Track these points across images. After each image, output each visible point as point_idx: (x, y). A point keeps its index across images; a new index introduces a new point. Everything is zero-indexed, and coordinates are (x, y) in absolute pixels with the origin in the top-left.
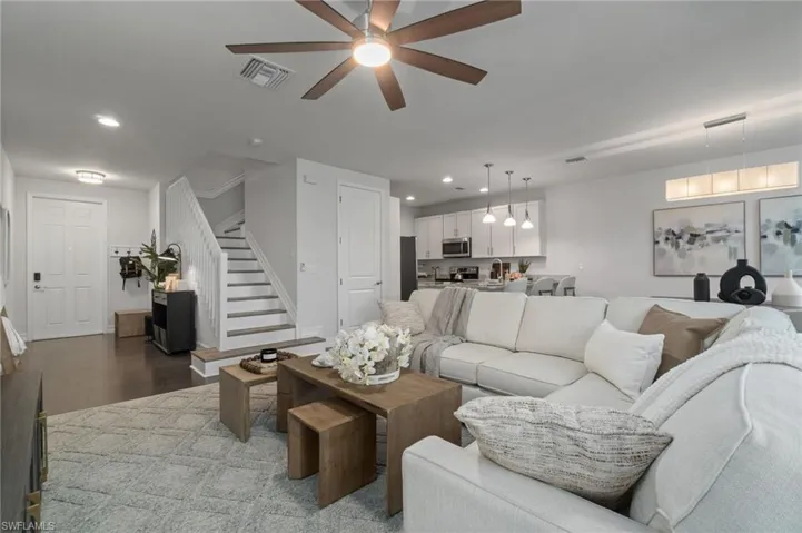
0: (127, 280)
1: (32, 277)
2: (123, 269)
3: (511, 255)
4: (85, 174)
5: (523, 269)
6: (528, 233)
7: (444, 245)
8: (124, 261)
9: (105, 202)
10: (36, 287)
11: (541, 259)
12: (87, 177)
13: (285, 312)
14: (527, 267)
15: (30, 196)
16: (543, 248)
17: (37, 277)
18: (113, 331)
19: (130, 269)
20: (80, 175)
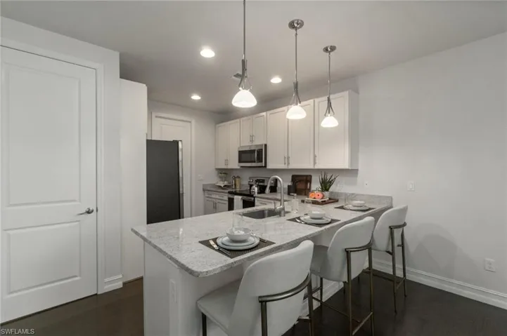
3: (311, 167)
5: (326, 185)
6: (332, 134)
7: (241, 153)
11: (351, 172)
14: (331, 183)
16: (354, 156)
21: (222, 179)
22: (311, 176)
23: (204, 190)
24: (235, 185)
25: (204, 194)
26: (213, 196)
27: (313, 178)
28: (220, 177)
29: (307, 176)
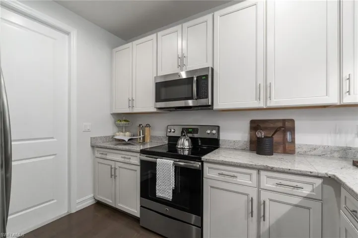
21: (121, 129)
22: (293, 121)
23: (93, 147)
24: (144, 138)
25: (94, 153)
26: (109, 157)
27: (297, 124)
28: (118, 126)
29: (284, 121)
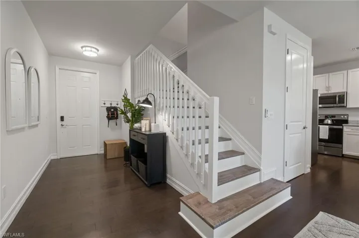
0: (110, 121)
1: (59, 119)
2: (108, 115)
4: (87, 48)
8: (108, 109)
9: (98, 74)
10: (62, 125)
12: (88, 51)
13: (243, 154)
15: (57, 69)
17: (62, 119)
18: (103, 152)
19: (112, 114)
20: (84, 49)
